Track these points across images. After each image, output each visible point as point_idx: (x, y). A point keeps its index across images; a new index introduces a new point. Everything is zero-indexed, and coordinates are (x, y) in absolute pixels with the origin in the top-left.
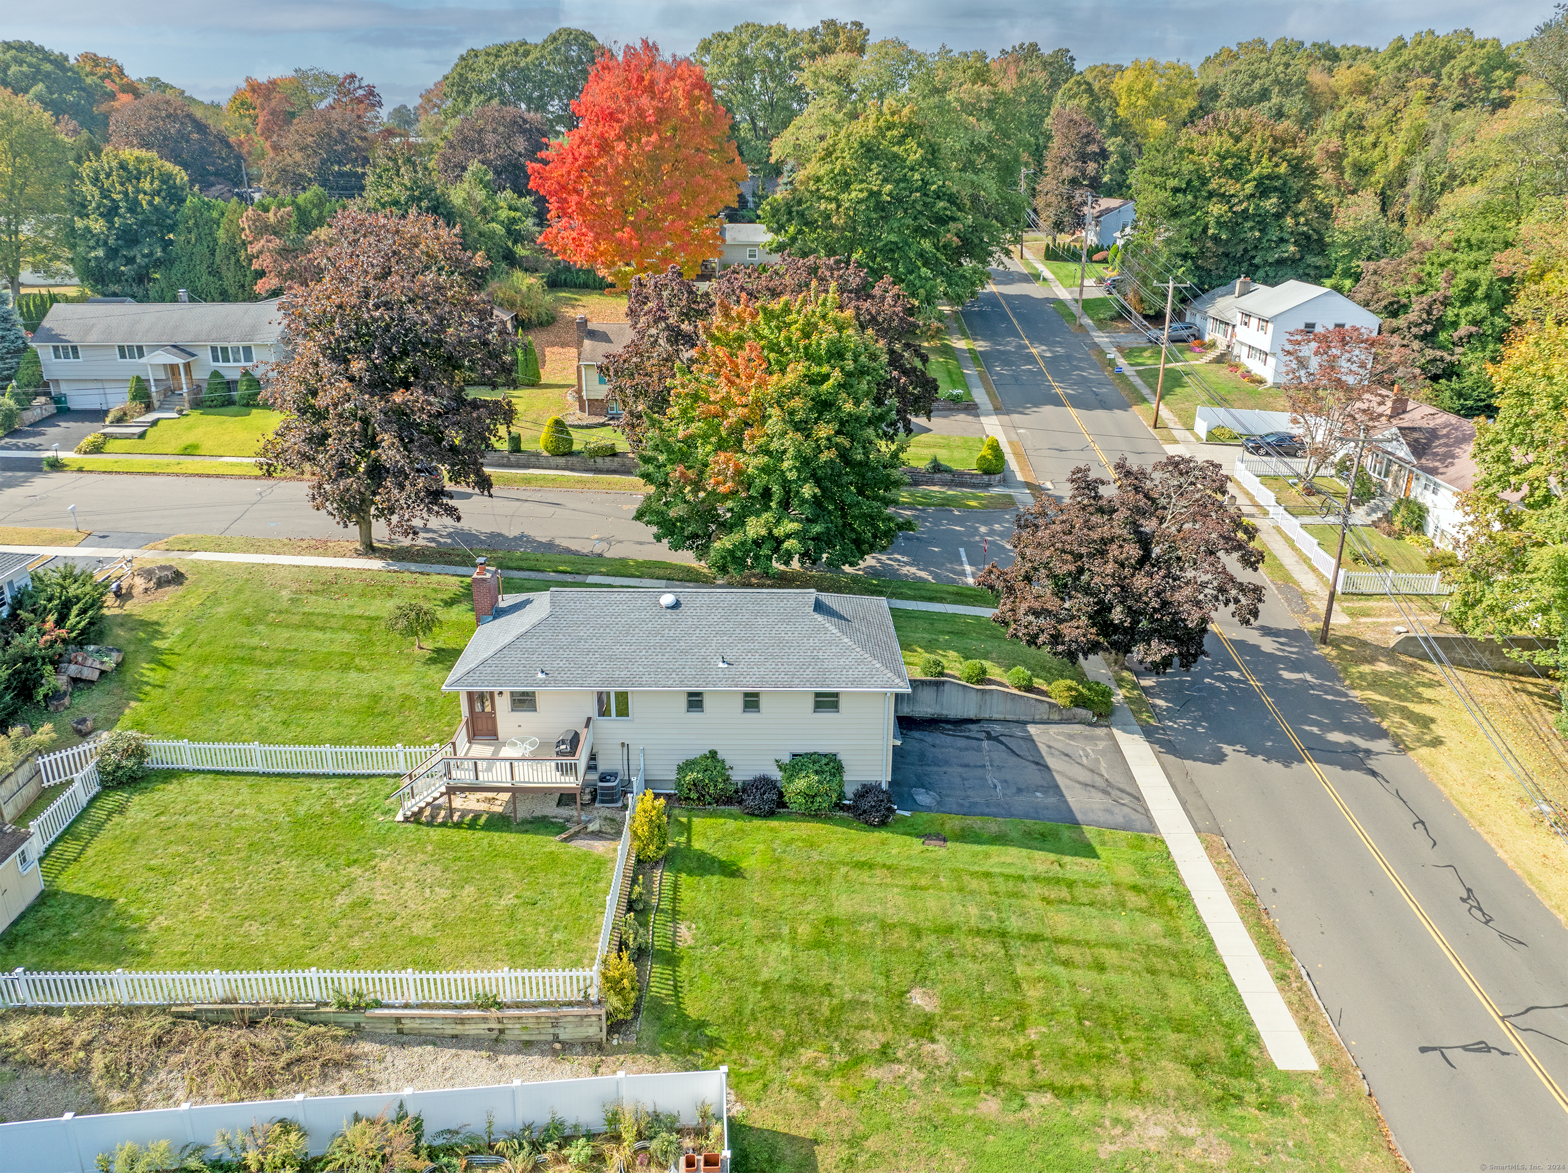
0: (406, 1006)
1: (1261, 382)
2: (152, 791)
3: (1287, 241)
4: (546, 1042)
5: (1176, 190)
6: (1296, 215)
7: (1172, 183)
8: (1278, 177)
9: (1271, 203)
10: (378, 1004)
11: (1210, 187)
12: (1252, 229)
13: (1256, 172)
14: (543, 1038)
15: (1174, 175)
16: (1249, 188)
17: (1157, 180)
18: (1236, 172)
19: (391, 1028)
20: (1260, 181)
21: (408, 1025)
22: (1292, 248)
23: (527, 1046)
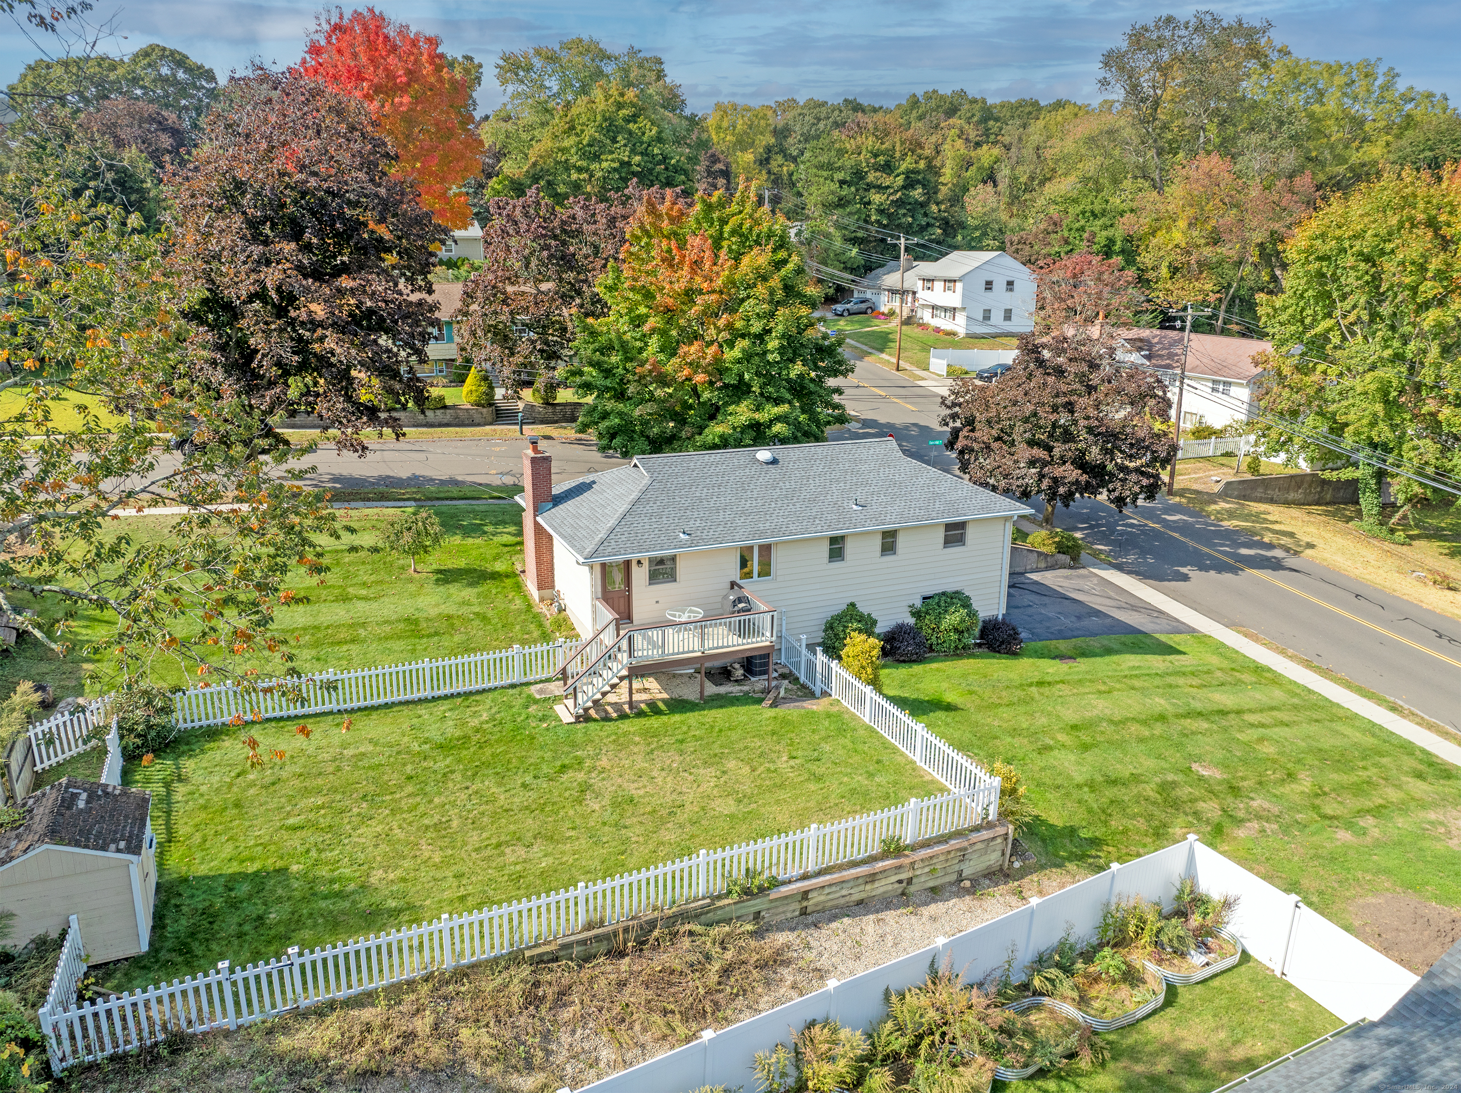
0: (805, 877)
1: (954, 334)
2: (203, 751)
3: (933, 225)
4: (951, 884)
5: (842, 182)
6: (937, 204)
7: (840, 176)
8: (918, 172)
9: (917, 193)
10: (775, 883)
11: (868, 180)
12: (904, 215)
13: (903, 167)
14: (947, 879)
15: (839, 169)
16: (900, 181)
17: (825, 174)
18: (888, 168)
19: (795, 907)
20: (908, 173)
21: (816, 898)
22: (939, 231)
23: (935, 893)
